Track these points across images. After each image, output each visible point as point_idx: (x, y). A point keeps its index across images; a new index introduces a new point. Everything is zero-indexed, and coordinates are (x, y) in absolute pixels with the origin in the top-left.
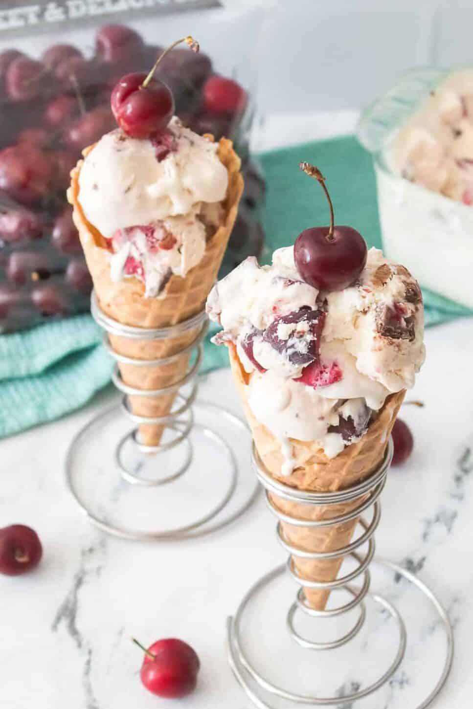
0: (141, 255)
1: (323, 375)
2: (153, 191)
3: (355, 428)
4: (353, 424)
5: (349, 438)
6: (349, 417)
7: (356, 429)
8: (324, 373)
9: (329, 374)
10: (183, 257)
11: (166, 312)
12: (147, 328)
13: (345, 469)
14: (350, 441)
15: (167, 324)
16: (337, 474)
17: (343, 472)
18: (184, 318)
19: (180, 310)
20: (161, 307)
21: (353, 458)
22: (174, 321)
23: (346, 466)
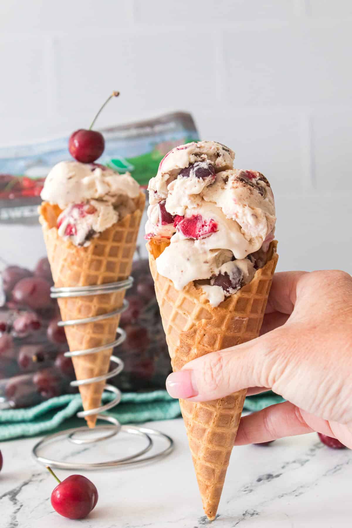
0: (75, 220)
1: (204, 227)
2: (86, 181)
3: (230, 281)
4: (229, 278)
5: (228, 289)
6: (226, 273)
7: (232, 282)
8: (205, 226)
9: (208, 226)
10: (99, 219)
11: (93, 273)
12: (81, 286)
13: (225, 324)
14: (228, 291)
15: (94, 284)
16: (219, 330)
17: (224, 328)
18: (105, 282)
19: (102, 273)
20: (89, 267)
21: (231, 312)
22: (99, 282)
23: (226, 321)
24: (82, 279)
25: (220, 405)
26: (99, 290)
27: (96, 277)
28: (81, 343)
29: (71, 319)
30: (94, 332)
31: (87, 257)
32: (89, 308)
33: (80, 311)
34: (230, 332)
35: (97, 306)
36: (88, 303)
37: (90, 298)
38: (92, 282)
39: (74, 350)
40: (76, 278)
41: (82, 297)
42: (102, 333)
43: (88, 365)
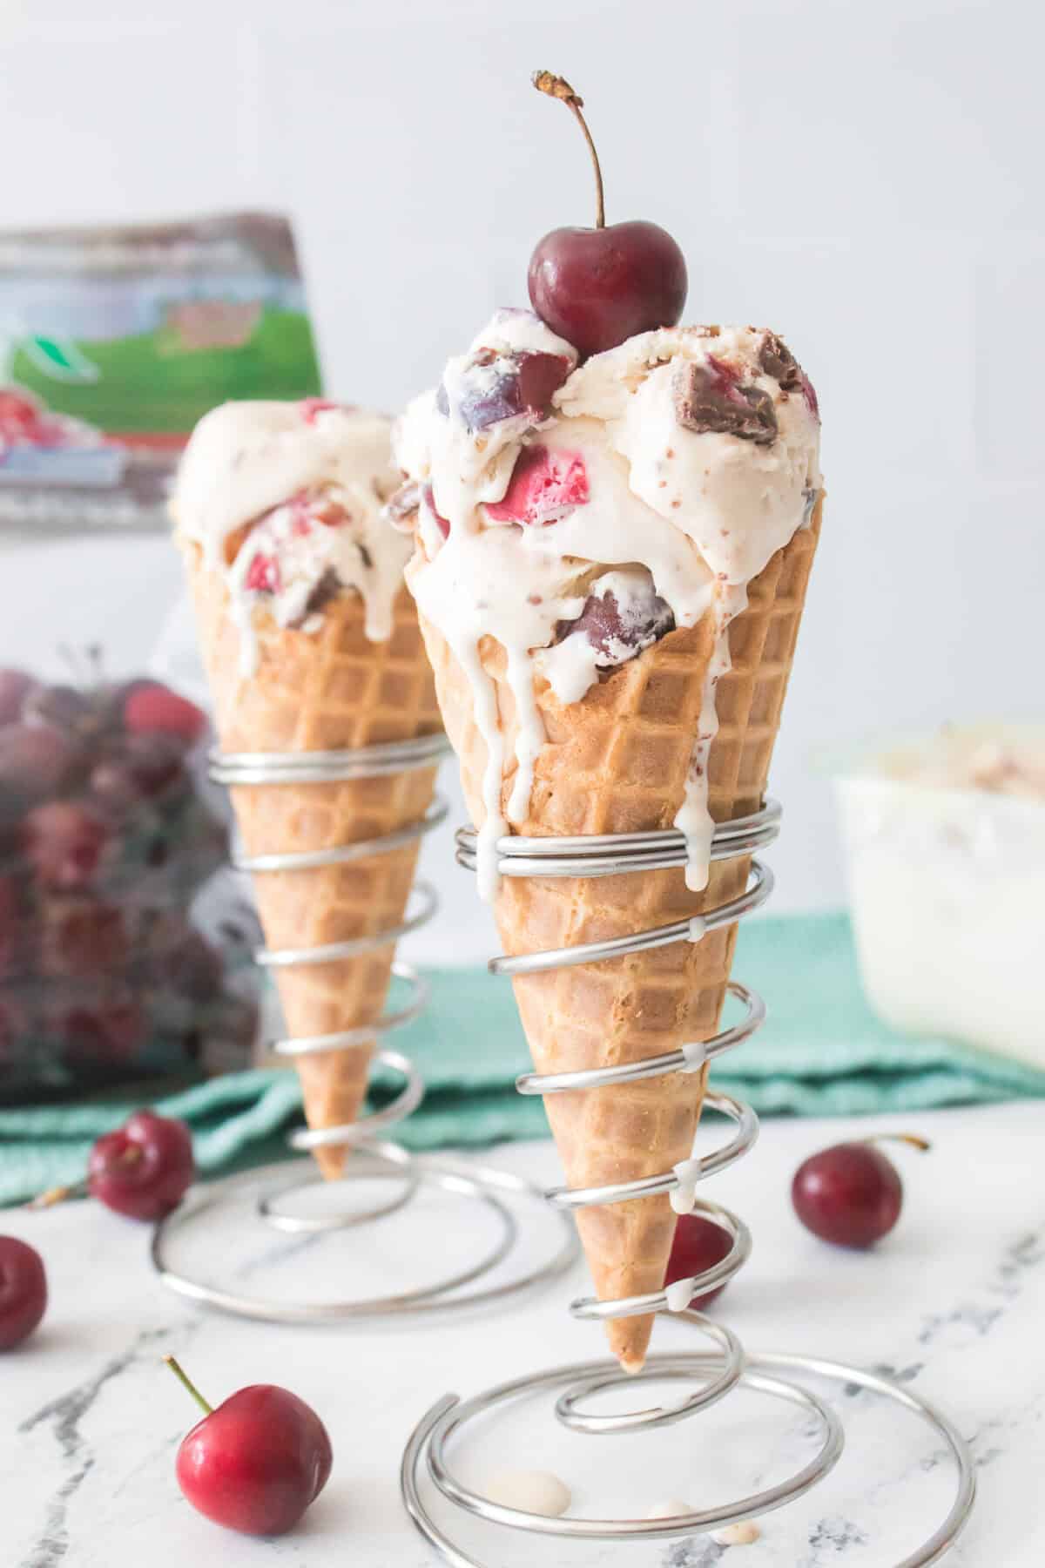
0: (279, 543)
3: (617, 617)
6: (608, 594)
7: (622, 621)
9: (562, 486)
11: (337, 708)
12: (299, 750)
13: (608, 758)
14: (605, 649)
15: (341, 745)
16: (591, 776)
17: (605, 770)
18: (378, 738)
19: (367, 711)
20: (326, 692)
21: (624, 717)
22: (357, 739)
23: (611, 748)
24: (303, 729)
25: (622, 1020)
26: (356, 765)
27: (348, 723)
28: (300, 927)
29: (270, 851)
30: (341, 894)
31: (319, 658)
32: (325, 821)
33: (296, 826)
34: (628, 785)
35: (351, 813)
36: (322, 805)
37: (328, 790)
38: (334, 739)
39: (280, 948)
40: (286, 722)
41: (304, 787)
42: (367, 896)
43: (320, 993)
